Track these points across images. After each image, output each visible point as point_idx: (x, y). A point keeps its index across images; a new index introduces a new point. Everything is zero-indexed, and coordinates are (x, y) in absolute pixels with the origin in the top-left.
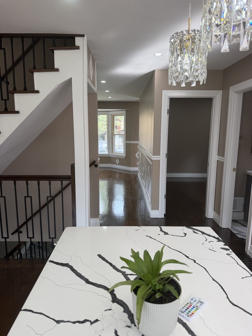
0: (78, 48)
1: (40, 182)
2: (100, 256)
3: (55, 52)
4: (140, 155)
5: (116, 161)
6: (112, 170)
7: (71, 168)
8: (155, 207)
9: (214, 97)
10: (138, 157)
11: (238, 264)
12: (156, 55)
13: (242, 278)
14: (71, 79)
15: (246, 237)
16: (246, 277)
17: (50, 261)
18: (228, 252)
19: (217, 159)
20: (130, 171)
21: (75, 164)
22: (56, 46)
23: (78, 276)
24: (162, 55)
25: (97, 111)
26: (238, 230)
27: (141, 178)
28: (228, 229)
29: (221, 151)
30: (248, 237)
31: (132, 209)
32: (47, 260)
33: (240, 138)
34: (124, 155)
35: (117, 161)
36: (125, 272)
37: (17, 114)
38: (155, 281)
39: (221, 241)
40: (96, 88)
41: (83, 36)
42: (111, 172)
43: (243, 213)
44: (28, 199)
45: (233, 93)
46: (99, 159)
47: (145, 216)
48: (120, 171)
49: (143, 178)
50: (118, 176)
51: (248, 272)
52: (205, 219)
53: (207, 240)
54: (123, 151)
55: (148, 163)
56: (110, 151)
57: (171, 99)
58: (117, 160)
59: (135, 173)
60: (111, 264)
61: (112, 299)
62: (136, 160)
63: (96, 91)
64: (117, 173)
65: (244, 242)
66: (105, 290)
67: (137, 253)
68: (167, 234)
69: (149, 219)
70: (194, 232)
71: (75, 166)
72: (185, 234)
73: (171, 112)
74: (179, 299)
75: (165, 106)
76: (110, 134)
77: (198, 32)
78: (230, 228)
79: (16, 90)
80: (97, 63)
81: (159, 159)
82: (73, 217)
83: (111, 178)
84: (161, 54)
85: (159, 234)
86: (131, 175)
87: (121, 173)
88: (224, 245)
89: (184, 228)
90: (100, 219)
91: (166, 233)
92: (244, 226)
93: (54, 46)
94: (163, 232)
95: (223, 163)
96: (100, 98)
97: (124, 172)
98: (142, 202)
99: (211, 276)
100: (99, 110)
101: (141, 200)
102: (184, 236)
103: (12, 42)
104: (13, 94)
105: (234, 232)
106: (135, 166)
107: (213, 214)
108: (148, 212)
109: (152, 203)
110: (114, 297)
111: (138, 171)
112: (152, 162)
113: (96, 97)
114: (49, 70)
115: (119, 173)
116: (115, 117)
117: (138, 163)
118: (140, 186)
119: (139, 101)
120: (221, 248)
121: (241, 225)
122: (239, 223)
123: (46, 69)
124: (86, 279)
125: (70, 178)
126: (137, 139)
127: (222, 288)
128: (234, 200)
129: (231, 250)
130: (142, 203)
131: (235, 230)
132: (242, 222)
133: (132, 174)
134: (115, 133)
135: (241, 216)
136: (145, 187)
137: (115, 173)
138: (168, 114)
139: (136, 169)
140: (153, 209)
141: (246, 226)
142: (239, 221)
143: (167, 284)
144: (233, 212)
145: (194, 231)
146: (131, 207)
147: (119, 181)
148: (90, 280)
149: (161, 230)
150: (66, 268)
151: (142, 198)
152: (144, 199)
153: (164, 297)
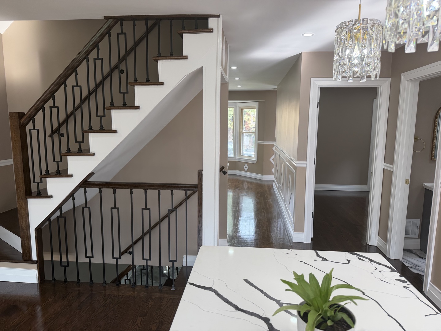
0: (211, 31)
1: (161, 191)
2: (246, 280)
3: (185, 36)
4: (277, 159)
5: (244, 167)
6: (239, 178)
7: (199, 175)
8: (299, 228)
9: (380, 87)
10: (273, 163)
11: (419, 300)
12: (304, 35)
13: (425, 316)
14: (202, 67)
15: (424, 272)
16: (430, 315)
17: (190, 284)
18: (405, 284)
19: (383, 167)
20: (262, 180)
21: (202, 170)
22: (185, 29)
23: (225, 301)
24: (313, 35)
25: (227, 103)
26: (412, 262)
27: (278, 189)
28: (399, 260)
29: (389, 157)
30: (426, 271)
31: (267, 229)
32: (187, 282)
33: (416, 139)
34: (255, 159)
35: (246, 167)
36: (280, 301)
37: (137, 110)
38: (326, 307)
39: (395, 271)
40: (228, 77)
41: (218, 16)
42: (238, 181)
43: (418, 241)
44: (146, 212)
45: (407, 81)
46: (228, 164)
47: (284, 239)
48: (249, 180)
49: (282, 190)
50: (247, 186)
51: (432, 309)
52: (366, 246)
53: (377, 269)
54: (254, 154)
55: (290, 171)
56: (237, 154)
57: (321, 88)
58: (246, 165)
59: (270, 183)
60: (261, 291)
61: (269, 329)
62: (271, 166)
63: (228, 81)
64: (245, 183)
65: (421, 278)
66: (259, 318)
67: (301, 275)
68: (326, 260)
69: (290, 244)
70: (359, 259)
71: (203, 172)
72: (349, 261)
73: (321, 105)
74: (354, 328)
75: (315, 97)
76: (237, 132)
77: (371, 21)
78: (401, 259)
79: (137, 82)
80: (229, 46)
81: (305, 166)
82: (198, 235)
83: (238, 189)
84: (311, 35)
85: (315, 260)
86: (264, 185)
87: (251, 183)
88: (399, 276)
89: (347, 253)
90: (227, 241)
91: (324, 259)
92: (420, 257)
93: (184, 29)
94: (320, 257)
95: (391, 172)
96: (231, 87)
97: (255, 181)
98: (280, 221)
99: (385, 312)
100: (229, 101)
101: (278, 218)
102: (348, 263)
103: (134, 25)
104: (134, 86)
105: (407, 265)
106: (270, 173)
107: (377, 240)
108: (289, 235)
109: (295, 222)
110: (270, 327)
111: (273, 181)
112: (295, 169)
113: (227, 87)
114: (177, 58)
115: (248, 182)
116: (244, 110)
117: (273, 170)
118: (276, 201)
119: (276, 90)
120: (396, 279)
121: (416, 256)
122: (413, 253)
123: (173, 56)
124: (235, 305)
125: (197, 187)
126: (273, 139)
127: (400, 325)
128: (407, 222)
129: (408, 283)
130: (279, 223)
131: (408, 262)
132: (418, 252)
133: (266, 183)
134: (244, 131)
135: (416, 244)
136: (285, 201)
137: (243, 182)
138: (318, 107)
139: (271, 177)
140: (296, 230)
141: (424, 258)
142: (414, 251)
143: (339, 312)
144: (405, 238)
145: (359, 257)
146: (267, 227)
147: (248, 193)
148: (240, 307)
149: (318, 255)
150: (209, 292)
151: (280, 215)
152: (283, 217)
153: (335, 325)
